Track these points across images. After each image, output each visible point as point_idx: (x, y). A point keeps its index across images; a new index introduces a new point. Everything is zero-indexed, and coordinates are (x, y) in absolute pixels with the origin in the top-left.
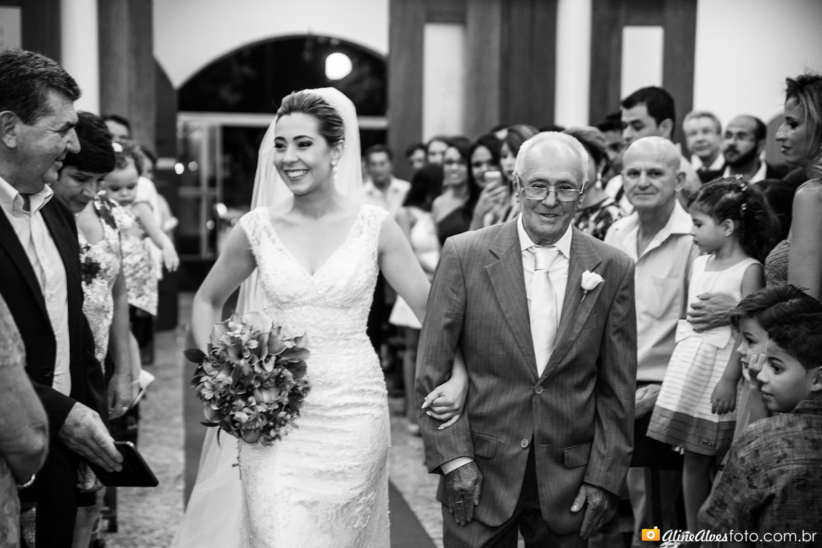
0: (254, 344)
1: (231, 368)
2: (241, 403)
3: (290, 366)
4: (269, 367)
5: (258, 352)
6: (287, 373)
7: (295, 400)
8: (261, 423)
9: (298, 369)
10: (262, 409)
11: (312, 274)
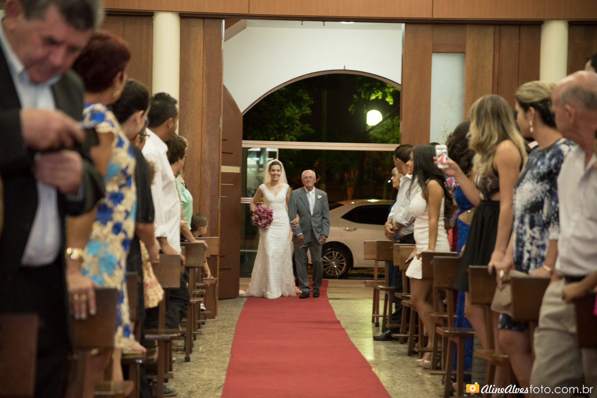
0: (263, 210)
1: (258, 214)
2: (259, 221)
3: (270, 215)
4: (265, 215)
5: (264, 212)
6: (269, 216)
7: (270, 222)
8: (263, 226)
9: (271, 216)
10: (264, 223)
11: (276, 195)
